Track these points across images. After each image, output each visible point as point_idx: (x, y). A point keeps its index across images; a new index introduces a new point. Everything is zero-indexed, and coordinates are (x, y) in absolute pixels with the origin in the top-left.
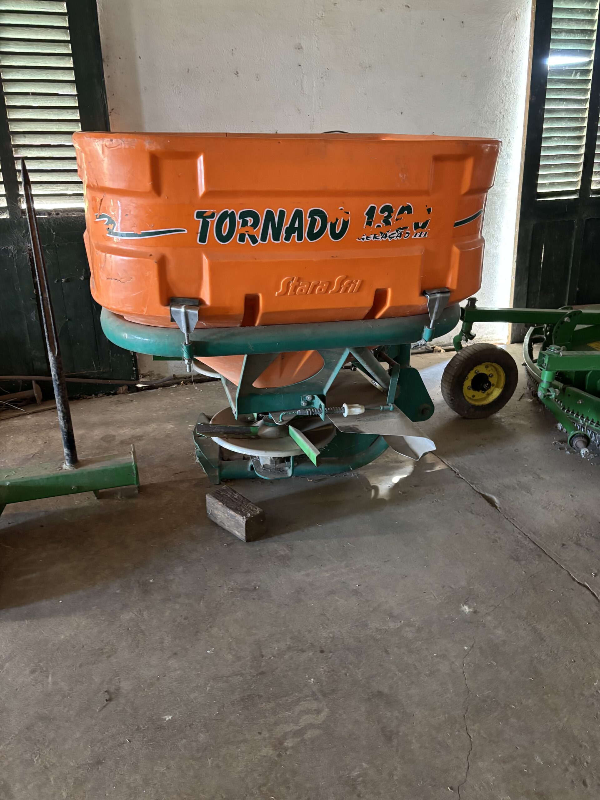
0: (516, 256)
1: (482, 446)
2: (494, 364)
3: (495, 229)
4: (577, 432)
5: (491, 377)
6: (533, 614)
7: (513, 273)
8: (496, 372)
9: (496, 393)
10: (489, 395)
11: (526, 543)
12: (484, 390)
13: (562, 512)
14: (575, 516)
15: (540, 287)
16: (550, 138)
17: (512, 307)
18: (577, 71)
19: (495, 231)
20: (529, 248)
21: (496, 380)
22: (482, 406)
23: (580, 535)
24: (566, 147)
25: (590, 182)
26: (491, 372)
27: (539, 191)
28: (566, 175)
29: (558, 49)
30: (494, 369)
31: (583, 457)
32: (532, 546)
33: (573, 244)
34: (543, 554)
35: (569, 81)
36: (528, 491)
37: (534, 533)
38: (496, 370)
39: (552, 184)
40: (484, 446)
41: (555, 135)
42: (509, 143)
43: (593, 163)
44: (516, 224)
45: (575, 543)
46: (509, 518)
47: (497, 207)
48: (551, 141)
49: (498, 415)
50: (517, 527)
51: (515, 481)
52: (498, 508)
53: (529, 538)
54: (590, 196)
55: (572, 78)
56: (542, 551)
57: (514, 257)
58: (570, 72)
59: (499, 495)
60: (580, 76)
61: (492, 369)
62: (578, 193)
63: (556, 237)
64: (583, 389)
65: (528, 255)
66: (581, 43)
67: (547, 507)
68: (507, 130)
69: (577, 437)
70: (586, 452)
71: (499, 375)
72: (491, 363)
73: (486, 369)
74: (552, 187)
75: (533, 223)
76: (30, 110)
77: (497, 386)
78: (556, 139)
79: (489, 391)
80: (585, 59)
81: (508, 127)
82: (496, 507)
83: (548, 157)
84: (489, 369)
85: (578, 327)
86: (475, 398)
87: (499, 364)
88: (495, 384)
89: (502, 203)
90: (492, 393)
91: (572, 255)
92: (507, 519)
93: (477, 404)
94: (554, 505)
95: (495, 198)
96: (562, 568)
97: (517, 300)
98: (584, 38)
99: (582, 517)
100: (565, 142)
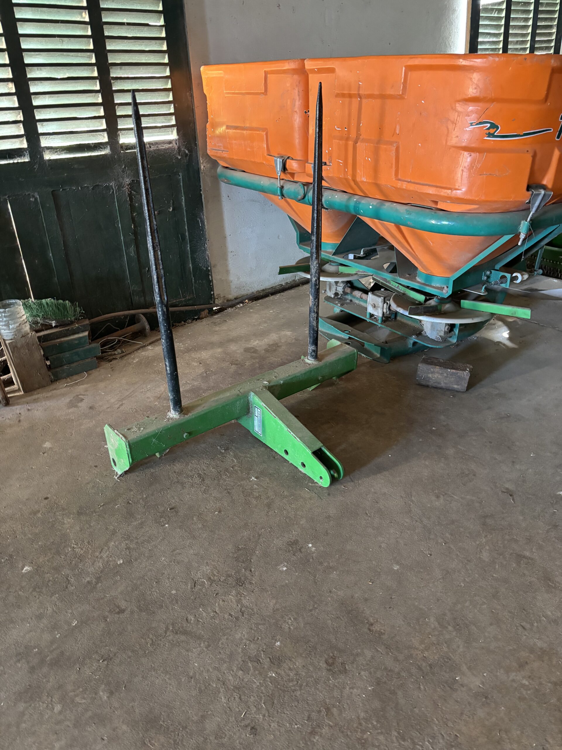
76: (126, 41)
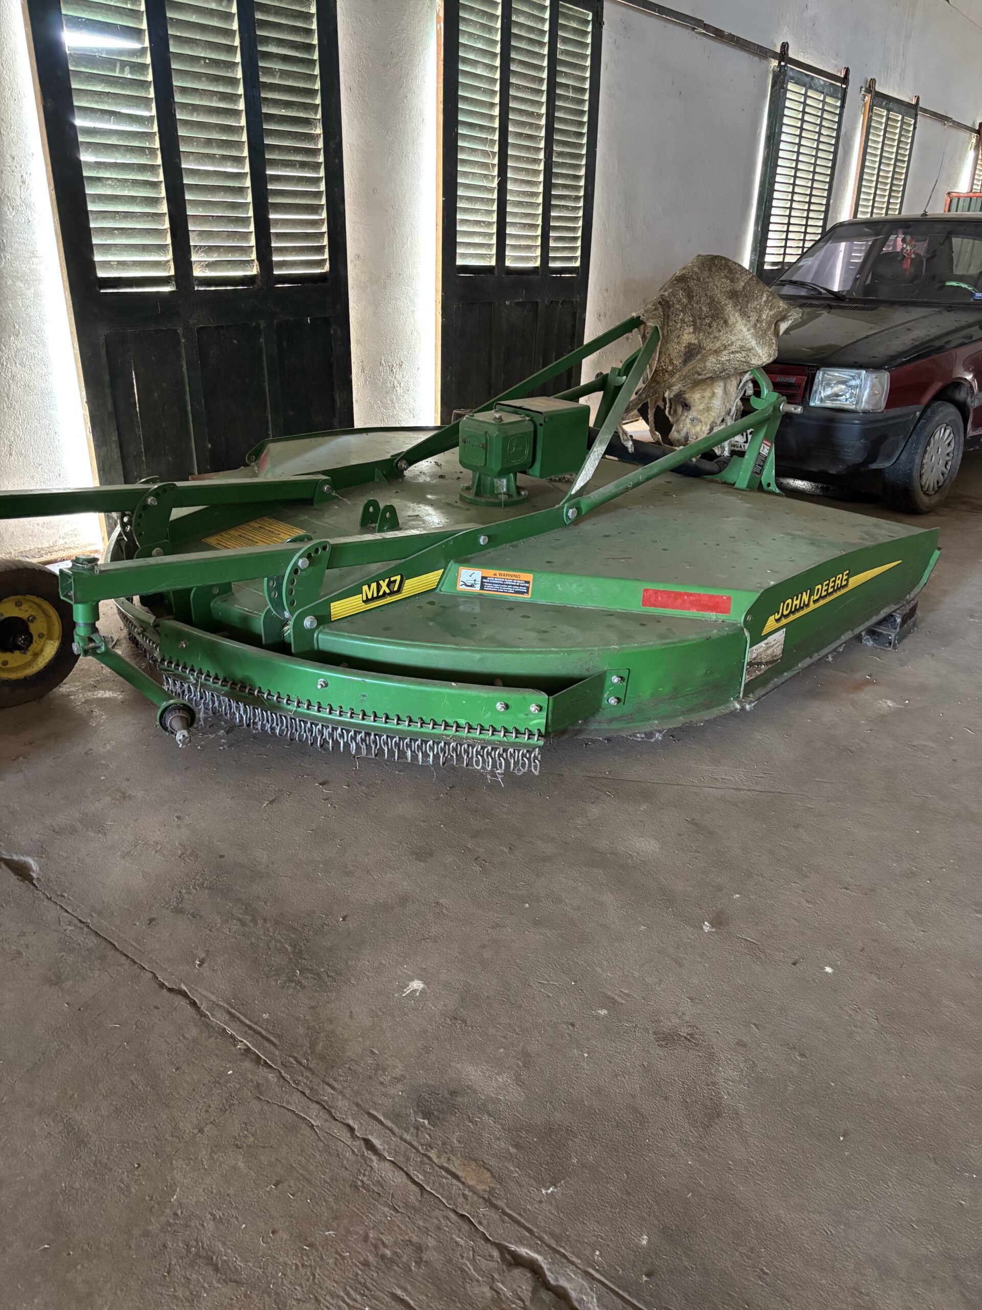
0: (84, 393)
1: (21, 759)
2: (29, 597)
3: (34, 343)
4: (172, 701)
5: (32, 621)
6: (70, 1093)
7: (86, 424)
8: (40, 612)
9: (50, 650)
10: (36, 655)
11: (80, 939)
12: (23, 649)
13: (157, 854)
14: (180, 857)
15: (142, 446)
16: (99, 179)
17: (98, 485)
18: (124, 64)
19: (35, 347)
20: (107, 378)
21: (45, 625)
22: (25, 678)
23: (184, 891)
24: (132, 199)
25: (189, 265)
26: (31, 612)
27: (101, 274)
28: (145, 248)
29: (79, 18)
30: (35, 607)
31: (180, 746)
32: (92, 941)
33: (185, 369)
34: (110, 953)
35: (111, 79)
36: (101, 830)
37: (100, 913)
38: (39, 606)
39: (122, 264)
40: (25, 758)
41: (108, 175)
42: (24, 182)
43: (187, 231)
44: (72, 333)
45: (172, 911)
46: (53, 896)
47: (27, 302)
48: (103, 186)
49: (64, 688)
50: (67, 911)
51: (77, 815)
52: (35, 882)
53: (88, 926)
54: (196, 288)
55: (117, 75)
56: (110, 946)
57: (81, 394)
58: (110, 63)
59: (40, 851)
60: (131, 73)
61: (30, 607)
62: (173, 283)
63: (153, 358)
64: (190, 622)
65: (108, 391)
66: (120, 14)
67: (132, 852)
68: (14, 159)
69: (171, 711)
70: (184, 736)
71: (48, 617)
72: (23, 597)
73: (17, 608)
74: (123, 269)
75: (102, 332)
77: (50, 638)
78: (110, 182)
79: (34, 647)
80: (134, 45)
81: (14, 153)
82: (31, 880)
83: (104, 215)
84: (25, 607)
85: (177, 513)
86: (8, 666)
87: (38, 596)
88: (45, 633)
89: (36, 295)
90: (42, 650)
91: (188, 389)
92: (50, 899)
93: (13, 676)
94: (145, 844)
95: (19, 284)
96: (144, 968)
97: (104, 469)
98: (124, 6)
99: (191, 854)
100: (129, 190)
